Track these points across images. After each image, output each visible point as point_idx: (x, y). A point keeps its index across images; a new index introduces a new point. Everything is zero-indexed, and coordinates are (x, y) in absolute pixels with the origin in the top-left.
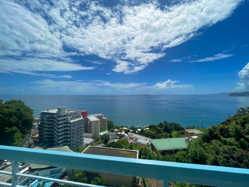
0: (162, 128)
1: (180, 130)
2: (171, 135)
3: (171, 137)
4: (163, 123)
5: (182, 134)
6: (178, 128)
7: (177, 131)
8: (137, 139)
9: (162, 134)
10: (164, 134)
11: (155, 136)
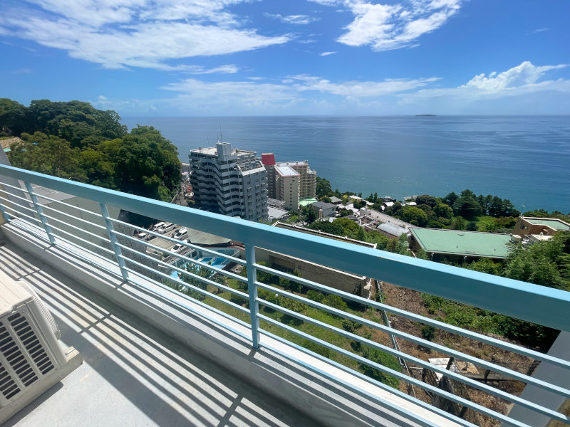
0: (452, 207)
1: (508, 215)
2: (474, 225)
3: (472, 228)
4: (458, 194)
5: (508, 226)
6: (501, 212)
7: (498, 217)
8: (380, 222)
9: (447, 221)
10: (454, 220)
11: (427, 222)
